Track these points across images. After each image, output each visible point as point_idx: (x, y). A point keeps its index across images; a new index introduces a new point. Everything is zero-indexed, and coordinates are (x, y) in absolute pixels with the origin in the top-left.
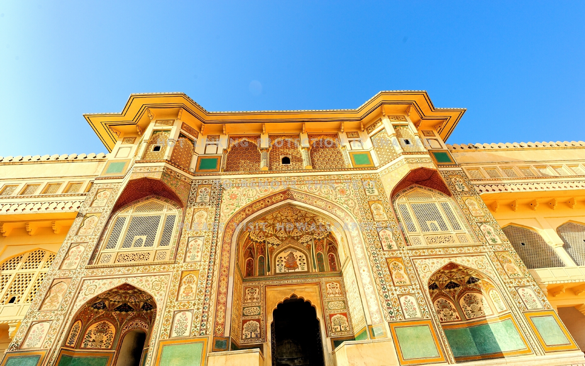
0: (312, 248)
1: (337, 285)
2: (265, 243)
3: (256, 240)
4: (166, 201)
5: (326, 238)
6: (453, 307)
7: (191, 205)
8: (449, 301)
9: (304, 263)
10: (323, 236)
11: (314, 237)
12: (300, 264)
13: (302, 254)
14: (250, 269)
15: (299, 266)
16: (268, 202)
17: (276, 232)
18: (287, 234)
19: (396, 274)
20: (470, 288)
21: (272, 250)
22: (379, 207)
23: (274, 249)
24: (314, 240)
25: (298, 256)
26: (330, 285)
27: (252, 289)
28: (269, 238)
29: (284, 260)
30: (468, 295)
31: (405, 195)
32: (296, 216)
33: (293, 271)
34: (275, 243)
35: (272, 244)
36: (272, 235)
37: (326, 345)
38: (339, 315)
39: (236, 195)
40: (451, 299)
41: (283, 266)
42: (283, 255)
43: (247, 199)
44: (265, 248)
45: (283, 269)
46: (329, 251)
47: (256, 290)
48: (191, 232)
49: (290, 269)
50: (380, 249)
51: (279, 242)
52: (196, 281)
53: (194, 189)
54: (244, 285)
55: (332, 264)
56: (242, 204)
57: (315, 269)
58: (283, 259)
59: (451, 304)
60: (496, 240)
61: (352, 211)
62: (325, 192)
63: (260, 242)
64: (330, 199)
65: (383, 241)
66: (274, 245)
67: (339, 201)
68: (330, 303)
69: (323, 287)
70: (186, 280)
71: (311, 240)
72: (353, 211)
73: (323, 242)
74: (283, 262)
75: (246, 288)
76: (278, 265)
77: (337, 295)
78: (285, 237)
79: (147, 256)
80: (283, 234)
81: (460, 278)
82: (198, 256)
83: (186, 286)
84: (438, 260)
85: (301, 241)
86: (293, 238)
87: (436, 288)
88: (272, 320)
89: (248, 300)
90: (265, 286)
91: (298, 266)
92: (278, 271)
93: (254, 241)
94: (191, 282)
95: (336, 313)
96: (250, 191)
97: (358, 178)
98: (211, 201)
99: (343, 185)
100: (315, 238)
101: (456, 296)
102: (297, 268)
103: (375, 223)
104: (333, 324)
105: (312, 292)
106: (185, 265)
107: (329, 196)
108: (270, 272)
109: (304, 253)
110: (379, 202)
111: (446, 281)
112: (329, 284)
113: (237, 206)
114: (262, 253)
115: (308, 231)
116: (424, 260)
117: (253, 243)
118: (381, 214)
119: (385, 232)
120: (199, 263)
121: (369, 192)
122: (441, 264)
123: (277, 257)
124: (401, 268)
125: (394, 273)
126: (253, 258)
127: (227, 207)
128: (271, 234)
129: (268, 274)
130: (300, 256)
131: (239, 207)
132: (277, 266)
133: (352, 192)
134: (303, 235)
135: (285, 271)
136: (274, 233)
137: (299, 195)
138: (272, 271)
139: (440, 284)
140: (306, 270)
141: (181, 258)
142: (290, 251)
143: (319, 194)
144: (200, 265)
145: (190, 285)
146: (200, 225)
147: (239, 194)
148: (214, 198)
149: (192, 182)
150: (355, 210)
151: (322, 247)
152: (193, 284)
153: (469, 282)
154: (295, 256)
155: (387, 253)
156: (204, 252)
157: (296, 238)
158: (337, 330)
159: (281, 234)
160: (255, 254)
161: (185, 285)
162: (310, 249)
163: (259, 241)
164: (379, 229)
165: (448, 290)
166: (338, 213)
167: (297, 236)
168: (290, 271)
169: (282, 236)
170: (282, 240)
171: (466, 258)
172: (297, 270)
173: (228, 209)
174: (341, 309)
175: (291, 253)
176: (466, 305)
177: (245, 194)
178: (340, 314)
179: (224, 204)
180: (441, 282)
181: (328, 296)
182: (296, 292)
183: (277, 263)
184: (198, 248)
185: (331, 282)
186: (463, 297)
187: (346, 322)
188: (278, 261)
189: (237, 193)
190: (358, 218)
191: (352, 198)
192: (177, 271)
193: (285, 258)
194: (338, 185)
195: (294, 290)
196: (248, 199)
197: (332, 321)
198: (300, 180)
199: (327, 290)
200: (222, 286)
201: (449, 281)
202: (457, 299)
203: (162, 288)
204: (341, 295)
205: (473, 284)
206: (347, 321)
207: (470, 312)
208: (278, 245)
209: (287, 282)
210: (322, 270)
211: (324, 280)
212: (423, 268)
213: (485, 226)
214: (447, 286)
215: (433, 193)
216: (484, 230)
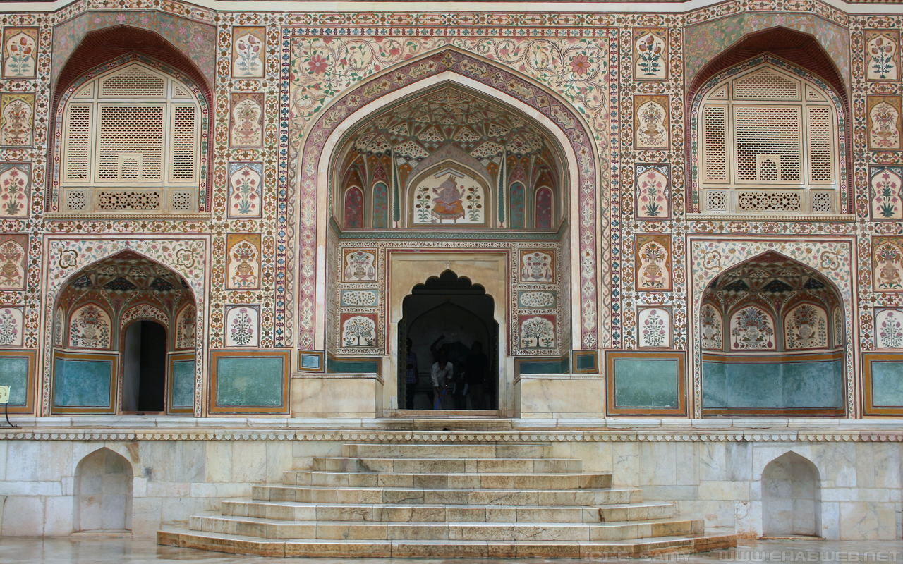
0: (499, 173)
1: (545, 258)
2: (390, 155)
3: (369, 149)
4: (166, 71)
5: (535, 154)
6: (771, 325)
7: (224, 84)
8: (765, 314)
9: (479, 206)
10: (528, 150)
11: (508, 148)
12: (470, 207)
13: (475, 184)
14: (354, 212)
15: (467, 210)
16: (399, 78)
17: (416, 132)
18: (443, 136)
19: (648, 268)
20: (810, 296)
21: (405, 171)
22: (657, 113)
23: (410, 168)
24: (507, 155)
25: (466, 188)
26: (529, 258)
27: (360, 254)
28: (401, 145)
29: (434, 196)
30: (804, 307)
31: (730, 82)
32: (466, 106)
33: (452, 221)
34: (412, 156)
35: (406, 158)
36: (406, 139)
37: (505, 369)
38: (539, 319)
39: (324, 60)
40: (771, 310)
41: (430, 210)
42: (432, 182)
43: (349, 73)
44: (390, 166)
45: (430, 216)
46: (540, 182)
47: (367, 258)
48: (232, 152)
49: (446, 218)
50: (631, 214)
51: (423, 154)
52: (256, 256)
53: (224, 40)
54: (341, 244)
55: (544, 212)
56: (338, 88)
57: (502, 221)
58: (430, 193)
59: (769, 320)
60: (892, 211)
61: (591, 120)
62: (536, 63)
63: (377, 154)
64: (546, 84)
65: (641, 197)
66: (410, 159)
67: (565, 89)
68: (524, 294)
69: (516, 261)
70: (238, 251)
71: (500, 155)
72: (594, 121)
73: (528, 161)
74: (431, 200)
75: (346, 253)
76: (418, 206)
77: (543, 280)
78: (438, 142)
79: (154, 200)
80: (434, 136)
81: (792, 277)
82: (253, 206)
83: (239, 263)
84: (744, 246)
85: (475, 153)
86: (458, 145)
87: (743, 290)
88: (401, 318)
89: (350, 276)
90: (389, 251)
91: (463, 211)
92: (417, 220)
93: (364, 153)
94: (248, 257)
95: (533, 313)
96: (357, 50)
97: (626, 27)
98: (267, 77)
99: (585, 46)
100: (510, 151)
101: (783, 305)
102: (460, 216)
103: (637, 152)
104: (523, 334)
105: (488, 269)
106: (231, 223)
107: (545, 76)
108: (399, 222)
109: (481, 182)
110: (663, 98)
111: (764, 279)
112: (529, 255)
113: (327, 92)
114: (383, 176)
115: (495, 135)
116: (716, 244)
117: (361, 157)
118: (657, 131)
119: (652, 176)
120: (258, 221)
121: (645, 70)
122: (749, 253)
123: (417, 188)
124: (662, 257)
125: (645, 264)
126: (361, 186)
127: (305, 94)
128: (404, 137)
129: (394, 227)
130: (471, 189)
131: (332, 94)
132: (416, 209)
133: (602, 66)
134: (482, 141)
135: (432, 221)
136: (412, 134)
137: (473, 66)
138: (403, 219)
139: (751, 282)
140: (481, 220)
141: (221, 208)
142: (448, 175)
143: (522, 68)
144: (262, 226)
145: (247, 261)
146: (250, 136)
147: (331, 59)
148: (272, 66)
149: (217, 19)
150: (599, 117)
151: (523, 172)
152: (252, 260)
153: (808, 286)
154: (458, 187)
155: (644, 224)
156: (266, 198)
157: (464, 146)
158: (530, 345)
159: (428, 135)
160: (365, 178)
161: (238, 260)
162: (496, 174)
163: (375, 151)
164: (640, 169)
165: (769, 293)
166: (560, 118)
167: (467, 143)
168: (445, 221)
169: (430, 139)
170: (431, 149)
171: (807, 245)
172: (460, 221)
173: (306, 97)
174: (546, 307)
175: (451, 180)
176: (794, 325)
177: (345, 58)
178: (542, 316)
179: (297, 83)
180: (754, 281)
181: (523, 279)
182: (454, 266)
183: (416, 202)
184: (253, 189)
185: (533, 252)
186: (794, 310)
187: (552, 332)
188: (419, 197)
189: (325, 56)
190: (600, 137)
191: (601, 84)
192: (219, 234)
193: (435, 190)
194: (572, 45)
195: (452, 262)
196: (353, 75)
197: (523, 327)
198: (480, 24)
199: (521, 268)
200: (306, 267)
201: (772, 279)
202: (784, 311)
203: (196, 264)
204: (551, 280)
205: (814, 290)
206: (555, 330)
207: (795, 338)
208: (420, 160)
209: (436, 246)
210: (516, 224)
211: (518, 246)
212: (707, 260)
213: (886, 177)
214: (767, 288)
215: (804, 82)
216: (879, 185)
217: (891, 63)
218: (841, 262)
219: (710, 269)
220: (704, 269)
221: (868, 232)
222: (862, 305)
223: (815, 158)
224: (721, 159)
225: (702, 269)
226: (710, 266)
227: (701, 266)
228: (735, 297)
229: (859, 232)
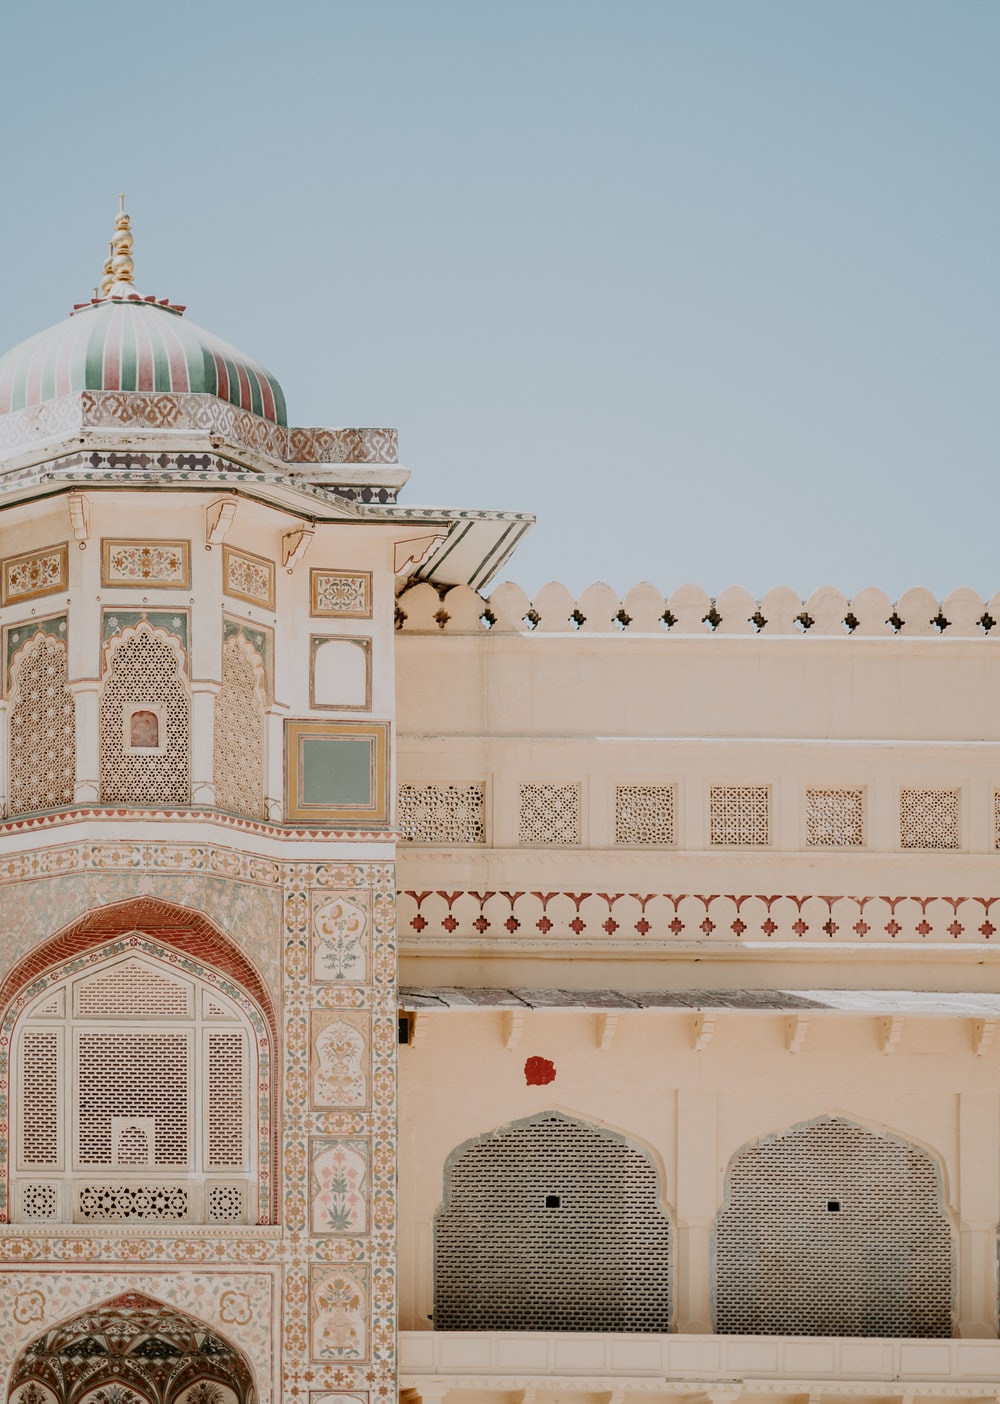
20: (213, 1366)
30: (203, 1386)
31: (69, 987)
40: (149, 1390)
60: (349, 1219)
81: (179, 1334)
84: (86, 1282)
87: (97, 1354)
101: (170, 1382)
111: (131, 1335)
116: (37, 1277)
122: (94, 1294)
139: (109, 1342)
153: (206, 1349)
165: (143, 1361)
171: (197, 1280)
180: (114, 1339)
186: (188, 1390)
201: (146, 1337)
202: (171, 1392)
205: (217, 1357)
212: (21, 1307)
213: (339, 1157)
214: (141, 1350)
215: (200, 984)
216: (326, 1173)
217: (357, 950)
218: (255, 1311)
219: (26, 1323)
220: (14, 1322)
221: (304, 1257)
222: (289, 1387)
223: (216, 1124)
224: (50, 1125)
225: (11, 1324)
226: (25, 1318)
227: (10, 1317)
228: (84, 1367)
229: (288, 1257)
